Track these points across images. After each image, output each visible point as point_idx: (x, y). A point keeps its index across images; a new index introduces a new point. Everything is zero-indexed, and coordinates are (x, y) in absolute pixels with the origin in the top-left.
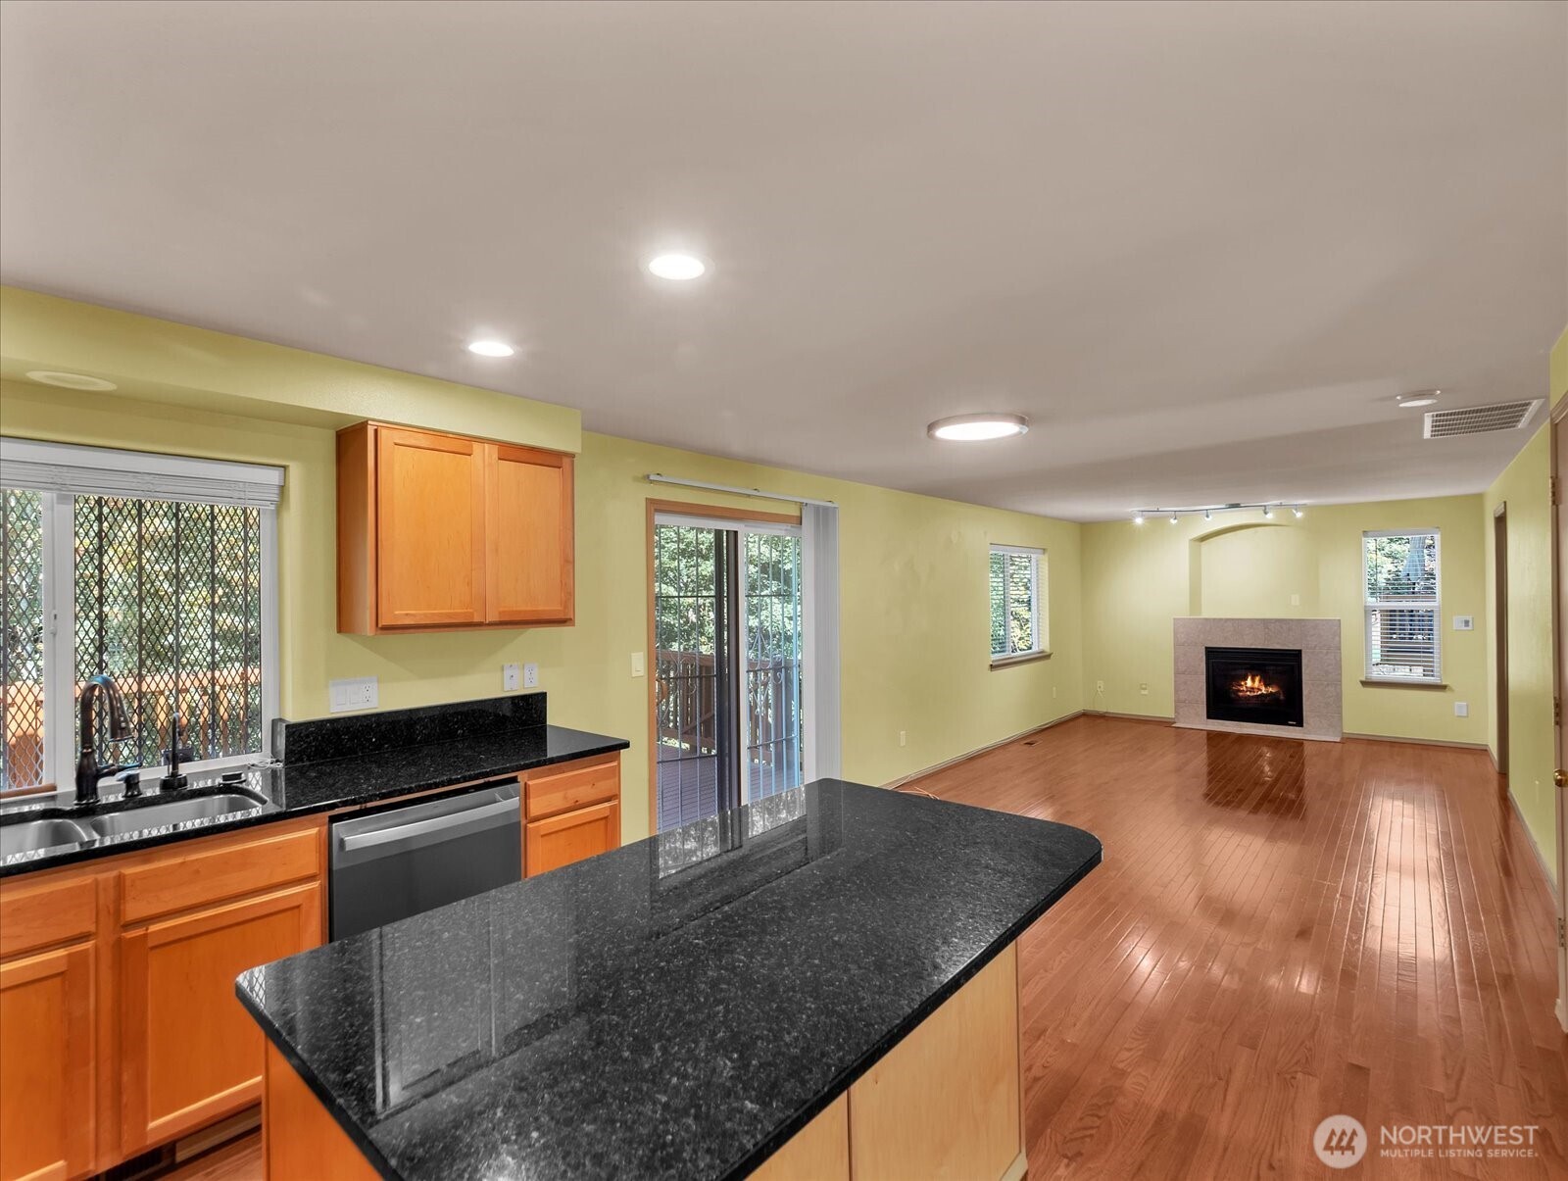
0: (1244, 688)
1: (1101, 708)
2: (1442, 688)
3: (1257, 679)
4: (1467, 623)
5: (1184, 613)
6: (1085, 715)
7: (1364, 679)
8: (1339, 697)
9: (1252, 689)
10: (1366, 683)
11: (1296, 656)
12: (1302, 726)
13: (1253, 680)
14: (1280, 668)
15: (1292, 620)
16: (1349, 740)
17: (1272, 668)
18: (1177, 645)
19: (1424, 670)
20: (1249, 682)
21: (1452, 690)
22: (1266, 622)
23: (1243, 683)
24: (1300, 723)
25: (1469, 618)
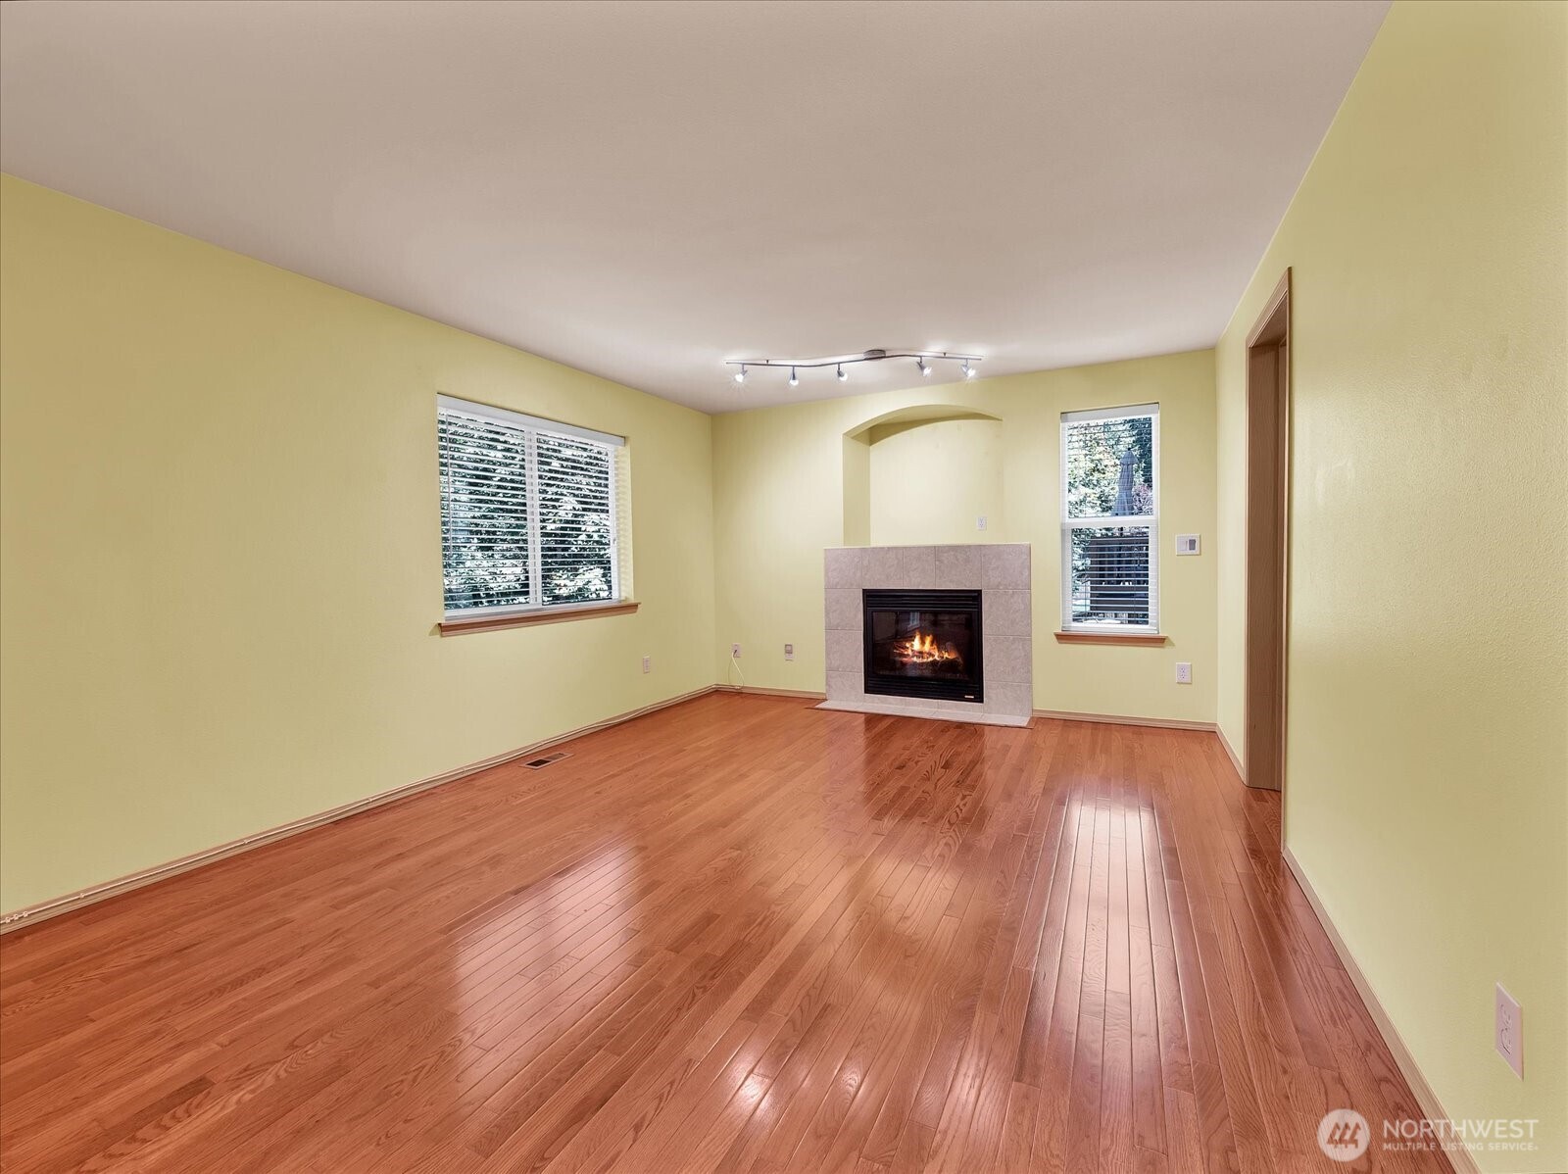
0: (910, 652)
1: (738, 682)
2: (1158, 641)
3: (928, 640)
4: (1192, 543)
5: (837, 542)
6: (718, 692)
7: (1060, 631)
8: (1028, 660)
9: (921, 654)
10: (1064, 637)
11: (974, 598)
12: (982, 701)
13: (923, 642)
14: (955, 618)
15: (969, 546)
16: (1040, 721)
17: (946, 618)
18: (830, 587)
19: (1130, 616)
20: (916, 644)
21: (1172, 644)
22: (937, 551)
23: (908, 645)
24: (979, 699)
25: (1195, 536)
